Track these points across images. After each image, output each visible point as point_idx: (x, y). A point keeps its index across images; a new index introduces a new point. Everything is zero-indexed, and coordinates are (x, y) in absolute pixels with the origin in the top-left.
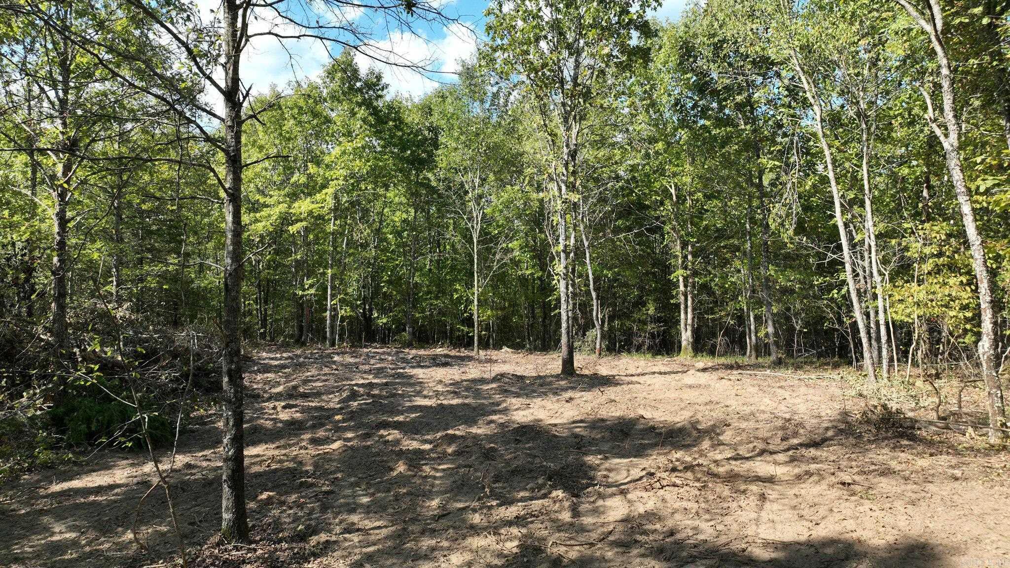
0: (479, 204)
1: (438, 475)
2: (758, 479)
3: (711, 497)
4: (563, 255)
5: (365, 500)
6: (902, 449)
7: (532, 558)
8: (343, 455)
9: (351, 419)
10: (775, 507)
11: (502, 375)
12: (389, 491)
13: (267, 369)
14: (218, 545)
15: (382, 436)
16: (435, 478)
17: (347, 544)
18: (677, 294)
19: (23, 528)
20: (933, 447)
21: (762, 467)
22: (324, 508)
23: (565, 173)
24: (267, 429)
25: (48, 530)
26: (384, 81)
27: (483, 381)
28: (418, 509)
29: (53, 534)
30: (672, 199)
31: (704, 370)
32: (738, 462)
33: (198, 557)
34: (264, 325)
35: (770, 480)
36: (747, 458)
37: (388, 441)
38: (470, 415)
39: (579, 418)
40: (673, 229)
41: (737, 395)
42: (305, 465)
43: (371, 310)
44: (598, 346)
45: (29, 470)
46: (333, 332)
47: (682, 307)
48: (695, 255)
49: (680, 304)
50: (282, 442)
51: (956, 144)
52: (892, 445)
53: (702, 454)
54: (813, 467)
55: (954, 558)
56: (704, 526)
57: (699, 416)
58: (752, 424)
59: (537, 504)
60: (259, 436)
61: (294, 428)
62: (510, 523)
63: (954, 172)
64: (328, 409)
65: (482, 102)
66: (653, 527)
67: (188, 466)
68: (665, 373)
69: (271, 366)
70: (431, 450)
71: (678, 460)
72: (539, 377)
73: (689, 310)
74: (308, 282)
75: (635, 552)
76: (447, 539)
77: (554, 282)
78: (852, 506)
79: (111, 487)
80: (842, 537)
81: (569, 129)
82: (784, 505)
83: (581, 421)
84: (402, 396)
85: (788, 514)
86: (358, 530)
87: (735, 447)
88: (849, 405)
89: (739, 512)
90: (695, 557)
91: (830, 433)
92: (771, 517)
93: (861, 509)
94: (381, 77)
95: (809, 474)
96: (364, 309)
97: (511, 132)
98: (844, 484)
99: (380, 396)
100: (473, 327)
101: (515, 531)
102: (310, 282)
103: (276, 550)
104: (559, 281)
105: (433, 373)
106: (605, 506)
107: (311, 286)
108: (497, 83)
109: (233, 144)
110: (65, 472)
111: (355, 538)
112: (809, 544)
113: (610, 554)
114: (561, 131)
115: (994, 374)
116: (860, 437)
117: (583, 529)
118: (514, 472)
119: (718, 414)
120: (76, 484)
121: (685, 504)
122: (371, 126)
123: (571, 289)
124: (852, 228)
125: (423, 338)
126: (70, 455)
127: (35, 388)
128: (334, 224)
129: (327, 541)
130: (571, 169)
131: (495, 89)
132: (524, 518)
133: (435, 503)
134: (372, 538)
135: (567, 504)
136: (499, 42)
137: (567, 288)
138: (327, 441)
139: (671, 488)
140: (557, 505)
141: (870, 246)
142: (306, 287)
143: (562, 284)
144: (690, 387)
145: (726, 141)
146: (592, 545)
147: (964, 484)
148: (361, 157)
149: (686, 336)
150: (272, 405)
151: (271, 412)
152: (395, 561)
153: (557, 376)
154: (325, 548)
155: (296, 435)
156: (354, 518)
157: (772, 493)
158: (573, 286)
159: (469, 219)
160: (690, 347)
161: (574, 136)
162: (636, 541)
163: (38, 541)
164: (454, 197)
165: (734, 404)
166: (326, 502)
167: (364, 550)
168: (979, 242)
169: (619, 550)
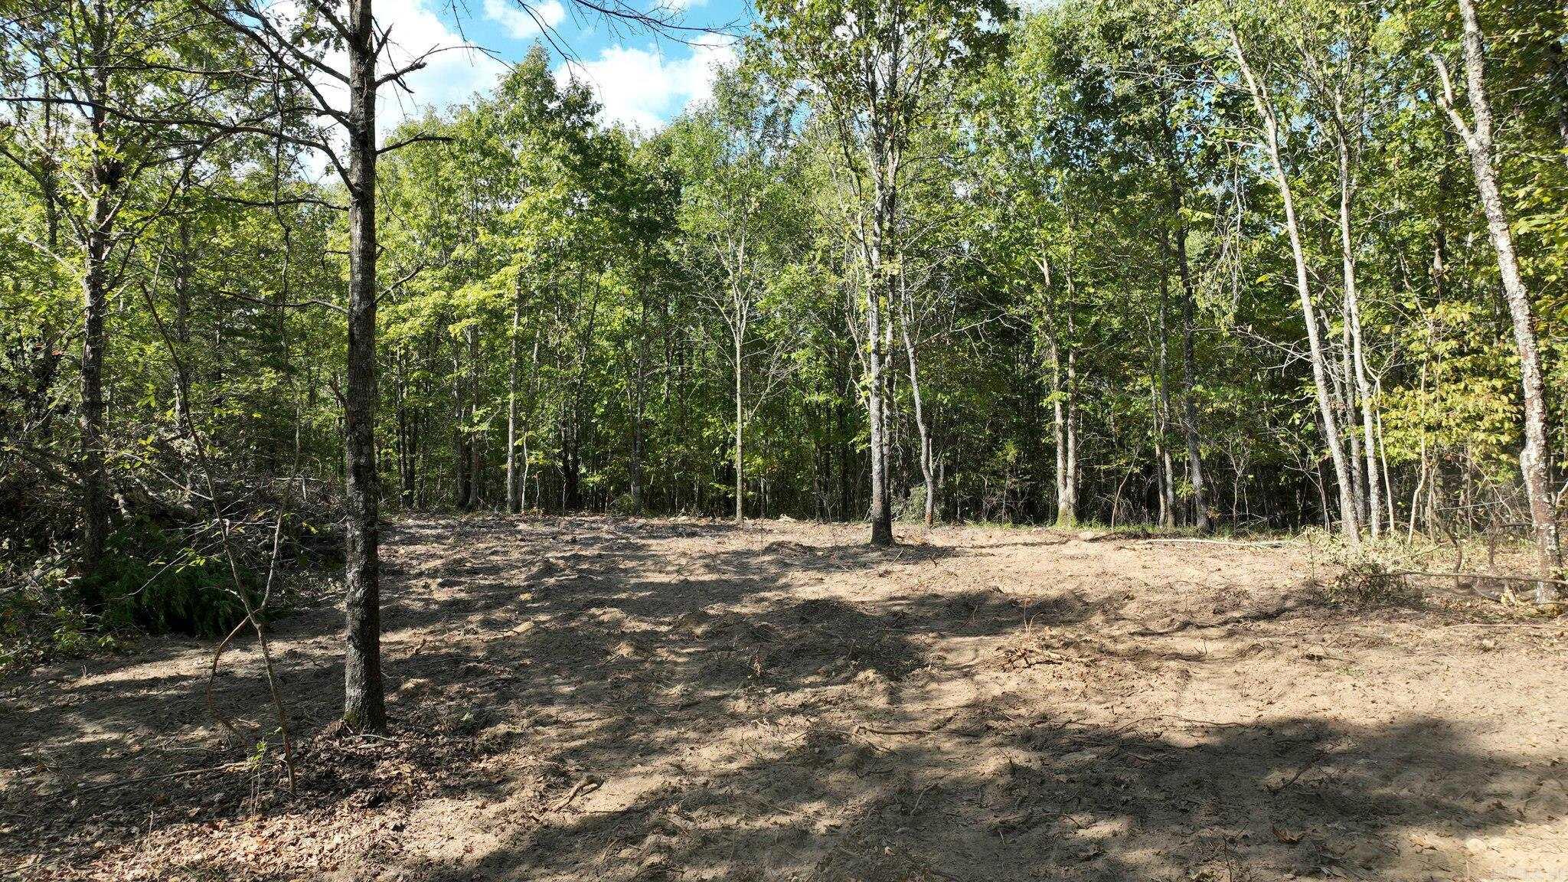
0: (743, 290)
1: (680, 660)
2: (1177, 656)
3: (1105, 675)
4: (874, 358)
5: (567, 690)
6: (1403, 619)
7: (827, 749)
8: (533, 638)
9: (546, 598)
10: (1206, 686)
11: (781, 545)
12: (604, 678)
13: (413, 540)
14: (339, 735)
15: (593, 616)
16: (676, 664)
17: (539, 738)
18: (1052, 429)
19: (36, 728)
20: (1447, 615)
21: (1184, 643)
22: (504, 699)
23: (878, 231)
24: (414, 613)
25: (74, 730)
26: (595, 99)
27: (749, 553)
28: (651, 698)
29: (83, 735)
30: (1043, 281)
31: (1093, 540)
32: (1148, 639)
33: (307, 752)
34: (410, 485)
35: (1198, 658)
36: (1161, 634)
37: (603, 622)
38: (731, 593)
39: (899, 594)
40: (1046, 328)
41: (1144, 567)
42: (475, 649)
43: (576, 462)
44: (928, 510)
45: (46, 660)
46: (516, 491)
47: (1060, 449)
48: (1079, 370)
49: (1056, 444)
50: (438, 626)
51: (1487, 141)
52: (1386, 616)
53: (1090, 629)
54: (1262, 641)
55: (1482, 737)
56: (1094, 708)
57: (1087, 589)
58: (1168, 597)
59: (833, 691)
60: (402, 619)
61: (456, 610)
62: (793, 712)
63: (1484, 184)
64: (510, 587)
65: (750, 130)
66: (1016, 712)
67: (292, 654)
68: (1033, 545)
69: (422, 536)
70: (670, 631)
71: (1052, 637)
72: (837, 548)
73: (1071, 454)
74: (477, 413)
75: (987, 741)
76: (695, 729)
77: (861, 401)
78: (1326, 683)
79: (173, 680)
80: (1310, 717)
81: (882, 162)
82: (1219, 684)
83: (903, 598)
84: (625, 571)
85: (1225, 694)
86: (556, 722)
87: (1142, 622)
88: (1320, 573)
89: (1150, 692)
90: (1081, 744)
91: (1289, 604)
92: (1198, 696)
93: (1340, 686)
94: (589, 93)
95: (1256, 648)
96: (565, 461)
97: (793, 177)
98: (1311, 657)
99: (590, 571)
100: (735, 485)
101: (800, 720)
102: (481, 412)
103: (429, 745)
104: (868, 399)
105: (673, 545)
106: (940, 690)
107: (482, 420)
108: (773, 101)
109: (362, 116)
110: (101, 663)
111: (552, 732)
112: (1258, 726)
113: (948, 745)
114: (871, 164)
115: (1546, 500)
116: (1336, 606)
117: (906, 717)
118: (798, 653)
119: (1114, 586)
120: (118, 676)
121: (1064, 683)
122: (574, 168)
123: (886, 412)
124: (1323, 315)
125: (657, 502)
126: (109, 639)
127: (55, 553)
128: (519, 324)
129: (508, 734)
130: (886, 225)
131: (769, 111)
132: (814, 706)
133: (677, 690)
134: (579, 731)
135: (880, 687)
136: (776, 23)
137: (880, 410)
138: (508, 624)
139: (1044, 667)
140: (866, 689)
141: (1351, 338)
142: (476, 420)
143: (874, 402)
144: (1072, 558)
145: (1128, 185)
146: (920, 734)
147: (1498, 656)
148: (559, 217)
149: (1066, 496)
150: (422, 583)
151: (422, 590)
152: (613, 756)
153: (867, 546)
154: (506, 743)
155: (460, 618)
156: (552, 710)
157: (1198, 671)
158: (890, 406)
159: (729, 313)
160: (1071, 513)
161: (891, 175)
162: (989, 728)
163: (61, 742)
164: (706, 279)
165: (1140, 575)
166: (505, 692)
167: (566, 745)
168: (1522, 295)
169: (964, 740)
